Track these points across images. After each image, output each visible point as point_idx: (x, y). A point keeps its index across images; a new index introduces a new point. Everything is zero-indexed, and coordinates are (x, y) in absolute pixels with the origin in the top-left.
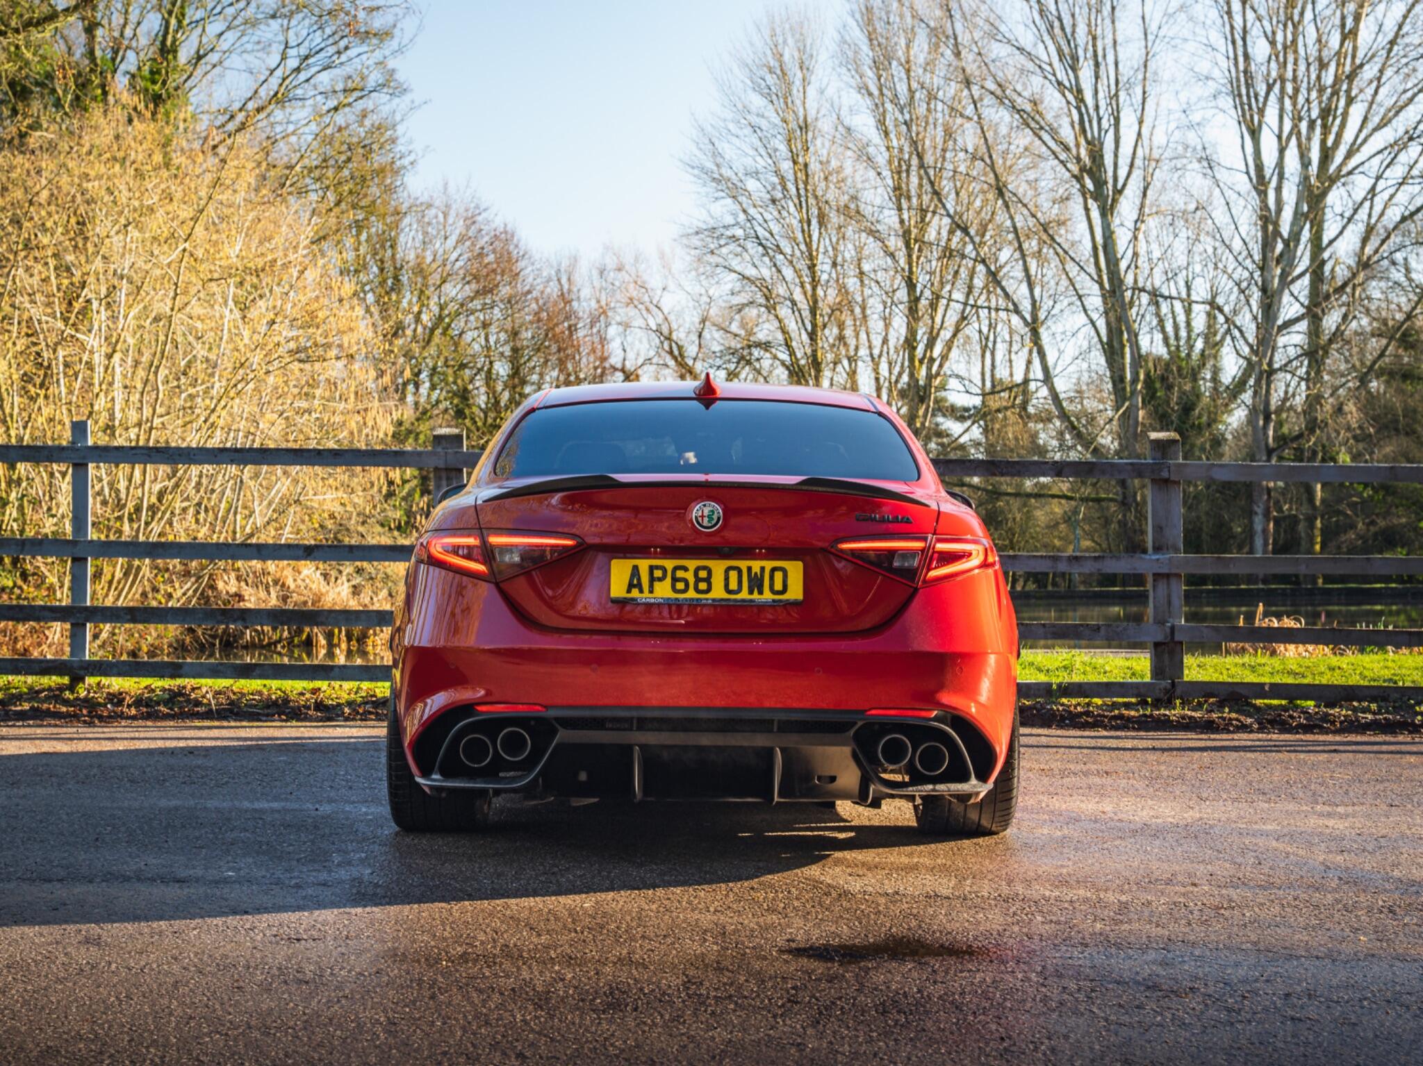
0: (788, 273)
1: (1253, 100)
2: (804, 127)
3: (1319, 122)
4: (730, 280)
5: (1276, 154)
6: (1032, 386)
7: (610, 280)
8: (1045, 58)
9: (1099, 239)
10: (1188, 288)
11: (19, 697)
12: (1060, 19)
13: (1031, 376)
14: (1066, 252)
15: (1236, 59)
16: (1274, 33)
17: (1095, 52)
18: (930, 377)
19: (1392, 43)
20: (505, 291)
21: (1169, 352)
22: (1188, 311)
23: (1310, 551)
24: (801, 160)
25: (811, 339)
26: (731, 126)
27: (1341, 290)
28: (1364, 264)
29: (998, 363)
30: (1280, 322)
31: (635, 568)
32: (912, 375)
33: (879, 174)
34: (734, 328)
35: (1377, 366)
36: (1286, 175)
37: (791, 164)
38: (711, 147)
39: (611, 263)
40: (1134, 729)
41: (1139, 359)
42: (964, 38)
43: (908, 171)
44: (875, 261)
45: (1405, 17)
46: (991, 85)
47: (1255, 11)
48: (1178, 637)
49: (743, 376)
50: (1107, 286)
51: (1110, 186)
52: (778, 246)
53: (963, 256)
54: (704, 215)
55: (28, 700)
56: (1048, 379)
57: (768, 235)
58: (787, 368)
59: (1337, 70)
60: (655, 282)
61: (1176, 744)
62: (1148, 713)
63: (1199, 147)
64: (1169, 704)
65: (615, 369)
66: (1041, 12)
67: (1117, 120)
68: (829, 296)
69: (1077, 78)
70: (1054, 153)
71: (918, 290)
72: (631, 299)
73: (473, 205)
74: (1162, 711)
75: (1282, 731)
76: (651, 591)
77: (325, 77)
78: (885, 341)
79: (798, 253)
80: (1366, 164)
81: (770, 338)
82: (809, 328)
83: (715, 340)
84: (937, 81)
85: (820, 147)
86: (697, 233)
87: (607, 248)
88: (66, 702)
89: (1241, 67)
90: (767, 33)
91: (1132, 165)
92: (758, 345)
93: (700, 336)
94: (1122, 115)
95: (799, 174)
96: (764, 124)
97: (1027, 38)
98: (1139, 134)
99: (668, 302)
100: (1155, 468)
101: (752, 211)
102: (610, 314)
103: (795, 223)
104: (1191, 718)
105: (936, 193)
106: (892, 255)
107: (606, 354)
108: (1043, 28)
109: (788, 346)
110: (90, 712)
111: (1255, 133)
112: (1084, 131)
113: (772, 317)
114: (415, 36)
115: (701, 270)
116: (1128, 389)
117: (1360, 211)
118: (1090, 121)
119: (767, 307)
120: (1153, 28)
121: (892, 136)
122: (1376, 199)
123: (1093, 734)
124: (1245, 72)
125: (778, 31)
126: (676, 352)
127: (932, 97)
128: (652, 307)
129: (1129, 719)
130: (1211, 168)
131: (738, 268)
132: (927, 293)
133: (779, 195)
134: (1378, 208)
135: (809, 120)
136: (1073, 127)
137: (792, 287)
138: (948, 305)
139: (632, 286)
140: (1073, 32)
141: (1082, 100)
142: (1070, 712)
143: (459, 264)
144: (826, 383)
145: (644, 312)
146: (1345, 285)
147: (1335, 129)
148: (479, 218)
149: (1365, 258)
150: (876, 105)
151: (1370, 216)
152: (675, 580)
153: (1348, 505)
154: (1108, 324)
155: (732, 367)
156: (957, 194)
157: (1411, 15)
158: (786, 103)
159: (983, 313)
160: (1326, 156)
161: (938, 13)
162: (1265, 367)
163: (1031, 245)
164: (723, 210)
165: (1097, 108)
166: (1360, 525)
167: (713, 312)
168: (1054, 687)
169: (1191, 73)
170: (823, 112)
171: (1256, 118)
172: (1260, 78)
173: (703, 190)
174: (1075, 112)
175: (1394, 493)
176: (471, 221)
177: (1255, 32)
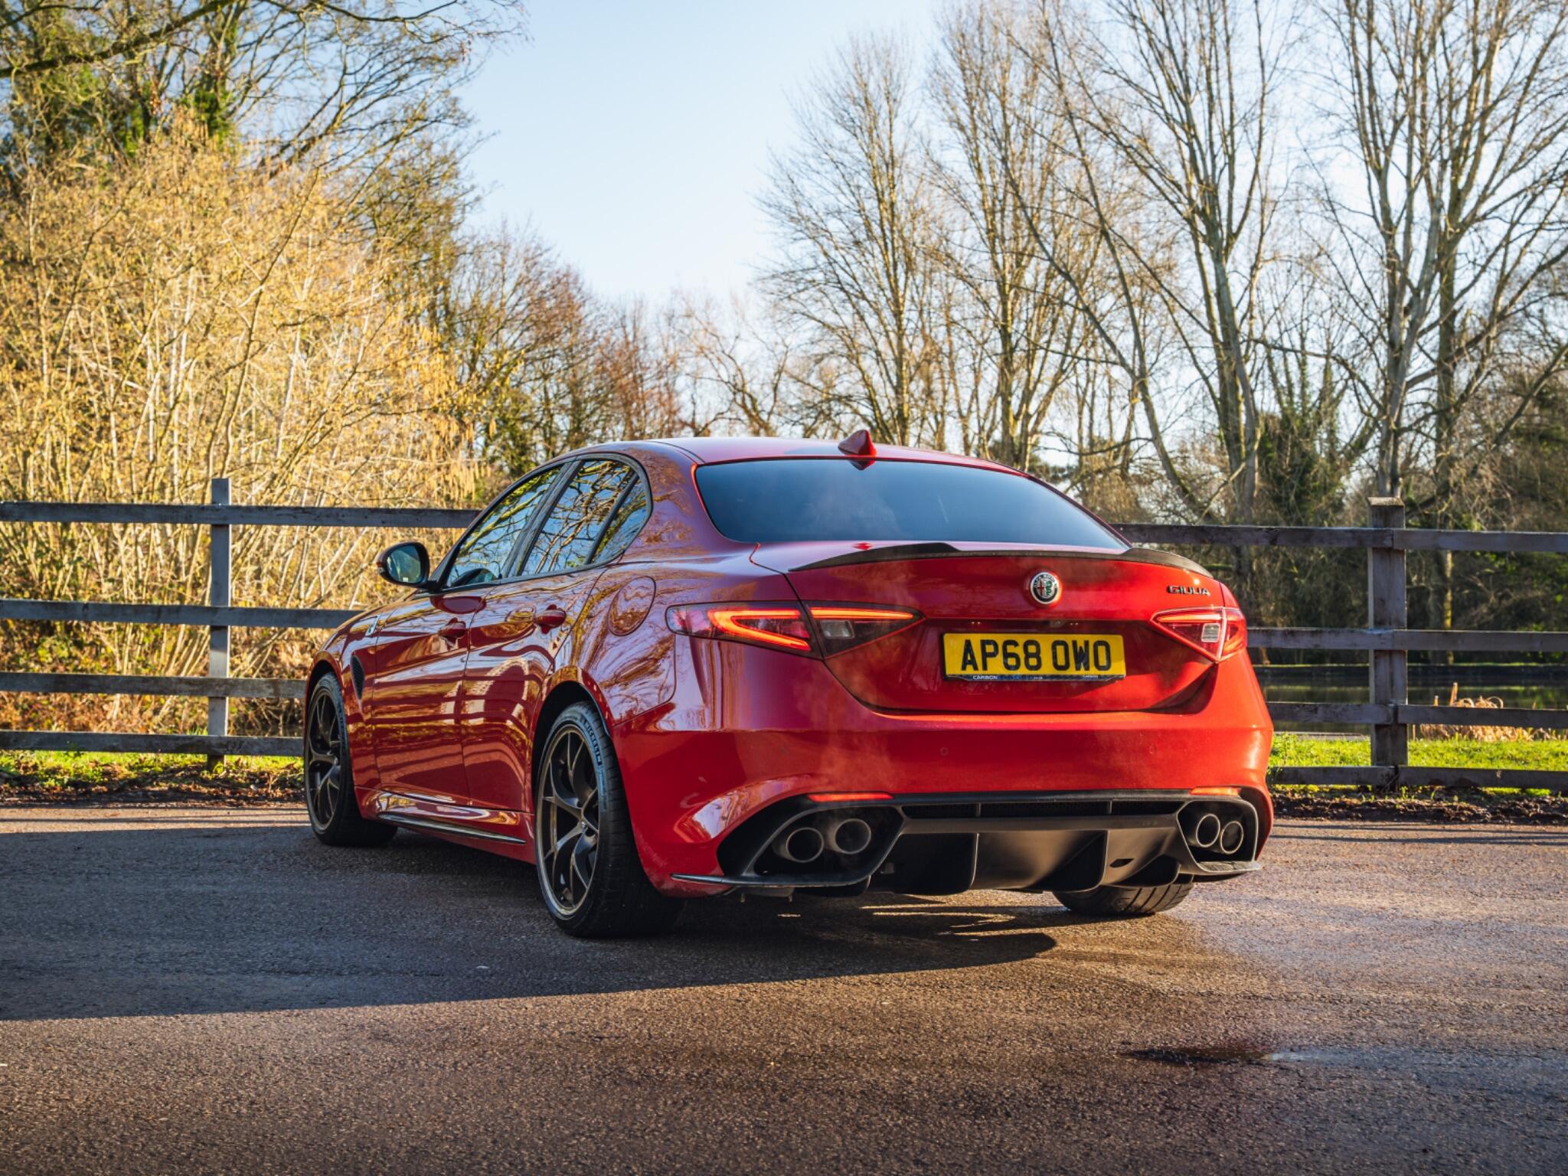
0: (872, 321)
1: (1379, 138)
2: (891, 163)
3: (1450, 163)
4: (809, 329)
5: (1404, 196)
7: (678, 327)
8: (1153, 89)
9: (1212, 286)
10: (1303, 339)
11: (153, 777)
12: (1171, 49)
13: (1133, 435)
14: (1174, 299)
15: (1361, 93)
16: (1401, 65)
17: (1209, 84)
18: (1025, 434)
19: (1530, 78)
20: (566, 339)
21: (1283, 410)
22: (1302, 365)
23: (1440, 625)
24: (886, 198)
25: (897, 392)
26: (811, 161)
27: (1473, 343)
28: (1499, 317)
29: (1096, 419)
30: (1408, 379)
31: (968, 644)
32: (1006, 432)
33: (972, 214)
34: (813, 380)
35: (1512, 427)
36: (1416, 219)
37: (875, 203)
38: (789, 183)
39: (680, 309)
40: (1358, 818)
41: (1253, 414)
42: (1065, 67)
43: (1003, 210)
44: (966, 309)
45: (1544, 50)
46: (1094, 118)
47: (1381, 43)
48: (1401, 719)
49: (821, 432)
50: (1220, 337)
51: (1225, 230)
52: (861, 292)
53: (1063, 304)
54: (782, 258)
55: (166, 780)
56: (1156, 438)
57: (850, 280)
58: (869, 424)
59: (1469, 106)
60: (727, 329)
61: (1411, 835)
62: (1372, 800)
63: (1322, 188)
64: (1394, 790)
65: (685, 424)
66: (1150, 42)
67: (1231, 158)
68: (916, 349)
69: (1188, 112)
70: (1162, 193)
71: (1014, 340)
72: (701, 348)
73: (533, 245)
74: (1387, 799)
75: (1518, 822)
76: (985, 667)
78: (975, 396)
79: (883, 300)
80: (1501, 209)
81: (851, 392)
82: (895, 381)
83: (792, 392)
84: (1034, 113)
85: (907, 186)
86: (773, 277)
87: (676, 293)
88: (205, 782)
89: (1366, 103)
90: (850, 61)
91: (1247, 207)
92: (839, 399)
93: (775, 389)
94: (1237, 155)
95: (885, 214)
96: (846, 158)
97: (1134, 68)
98: (1256, 171)
99: (742, 352)
100: (1378, 536)
101: (833, 253)
102: (679, 363)
103: (880, 266)
104: (1418, 806)
105: (1035, 233)
106: (985, 303)
107: (675, 408)
108: (1152, 59)
109: (871, 399)
110: (233, 793)
111: (1381, 174)
112: (1196, 170)
113: (854, 368)
114: (483, 62)
115: (778, 317)
116: (1244, 450)
117: (1494, 260)
118: (1203, 159)
119: (848, 357)
120: (1270, 59)
121: (986, 173)
122: (1512, 247)
123: (1317, 823)
124: (1370, 108)
125: (863, 59)
126: (749, 405)
127: (1029, 132)
128: (724, 358)
129: (1352, 807)
130: (1333, 211)
131: (818, 316)
132: (1023, 344)
133: (862, 236)
134: (1513, 256)
135: (896, 155)
136: (1184, 166)
137: (877, 336)
138: (1045, 356)
139: (701, 334)
140: (1185, 62)
141: (1195, 136)
143: (519, 309)
144: (912, 441)
145: (716, 362)
146: (1478, 338)
147: (1466, 170)
148: (541, 259)
149: (1499, 309)
150: (968, 139)
151: (1504, 264)
152: (1006, 655)
153: (1480, 577)
154: (1222, 378)
155: (809, 422)
156: (1056, 237)
157: (1550, 49)
158: (871, 136)
159: (1081, 367)
160: (1458, 198)
161: (1037, 40)
162: (1393, 426)
163: (1135, 292)
164: (803, 252)
165: (1211, 144)
166: (1492, 599)
167: (789, 363)
169: (1311, 108)
170: (911, 146)
171: (1382, 157)
173: (780, 230)
174: (1186, 150)
175: (1530, 564)
176: (531, 262)
177: (1380, 63)
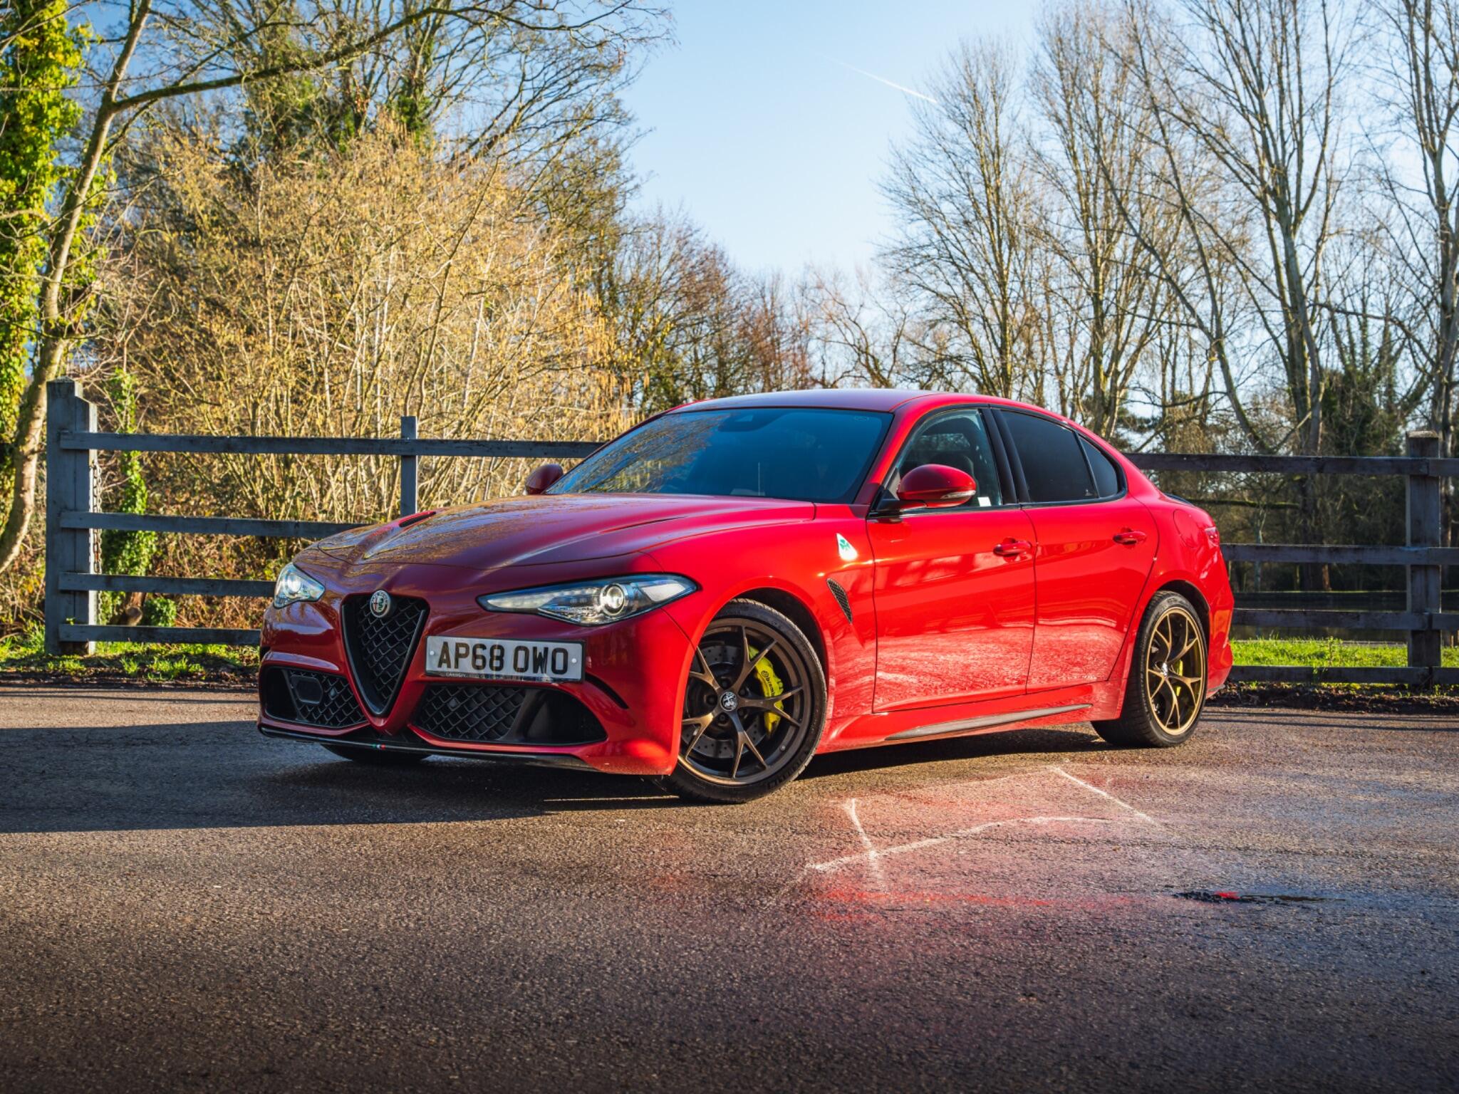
0: (980, 291)
1: (1434, 124)
2: (997, 152)
4: (924, 298)
6: (1212, 399)
7: (810, 297)
8: (1230, 85)
9: (1282, 258)
10: (1364, 304)
12: (1246, 48)
13: (1211, 389)
14: (1248, 270)
15: (1418, 85)
17: (1280, 78)
18: (1114, 389)
20: (713, 308)
21: (1346, 367)
22: (1363, 327)
24: (993, 183)
25: (1001, 353)
26: (927, 152)
29: (1178, 376)
32: (1097, 387)
33: (1068, 196)
34: (928, 342)
37: (983, 188)
38: (907, 171)
39: (812, 282)
40: (1395, 712)
41: (1319, 372)
42: (1152, 66)
43: (1095, 193)
44: (1062, 279)
46: (1177, 110)
47: (1437, 39)
48: (1435, 626)
49: (935, 386)
50: (1289, 302)
51: (1293, 207)
52: (971, 266)
53: (1148, 274)
54: (901, 237)
56: (1231, 392)
57: (960, 255)
58: (977, 381)
60: (852, 299)
62: (1408, 697)
63: (1382, 169)
64: (1428, 689)
65: (815, 381)
66: (1228, 44)
67: (1300, 144)
68: (1019, 314)
69: (1262, 104)
70: (1238, 175)
71: (1104, 307)
72: (830, 315)
73: (685, 227)
74: (1421, 696)
77: (556, 108)
78: (1070, 356)
79: (989, 273)
81: (961, 353)
82: (999, 343)
83: (909, 353)
84: (1124, 107)
85: (1010, 172)
86: (894, 253)
87: (808, 268)
89: (1423, 93)
90: (961, 64)
91: (1314, 187)
92: (951, 359)
93: (895, 351)
94: (1305, 140)
95: (991, 197)
96: (958, 149)
97: (1213, 66)
98: (1322, 156)
99: (866, 318)
100: (1414, 464)
101: (945, 232)
102: (811, 329)
103: (986, 242)
104: (1450, 702)
105: (1123, 213)
106: (1080, 275)
107: (807, 367)
108: (1229, 57)
109: (978, 359)
111: (1436, 156)
112: (1268, 155)
113: (963, 332)
114: (642, 68)
115: (897, 288)
116: (1309, 402)
118: (1275, 146)
119: (958, 322)
120: (1336, 57)
121: (1081, 160)
123: (1357, 715)
124: (1427, 97)
125: (972, 62)
126: (872, 365)
127: (1119, 124)
128: (850, 323)
129: (1390, 703)
130: (1392, 189)
131: (932, 286)
132: (1113, 310)
133: (971, 217)
135: (1001, 145)
136: (1257, 152)
137: (984, 304)
138: (1133, 321)
139: (830, 303)
140: (1259, 59)
141: (1268, 125)
142: (1332, 695)
143: (673, 282)
144: (1014, 392)
145: (843, 328)
148: (691, 239)
150: (1065, 131)
154: (1290, 339)
155: (925, 379)
156: (1142, 215)
158: (979, 129)
159: (1164, 330)
161: (1127, 43)
162: (1445, 381)
163: (1213, 263)
164: (919, 231)
165: (1282, 132)
167: (907, 328)
168: (1315, 672)
169: (1373, 98)
171: (1437, 140)
172: (1441, 101)
173: (899, 212)
174: (1259, 137)
176: (683, 241)
177: (1436, 57)
